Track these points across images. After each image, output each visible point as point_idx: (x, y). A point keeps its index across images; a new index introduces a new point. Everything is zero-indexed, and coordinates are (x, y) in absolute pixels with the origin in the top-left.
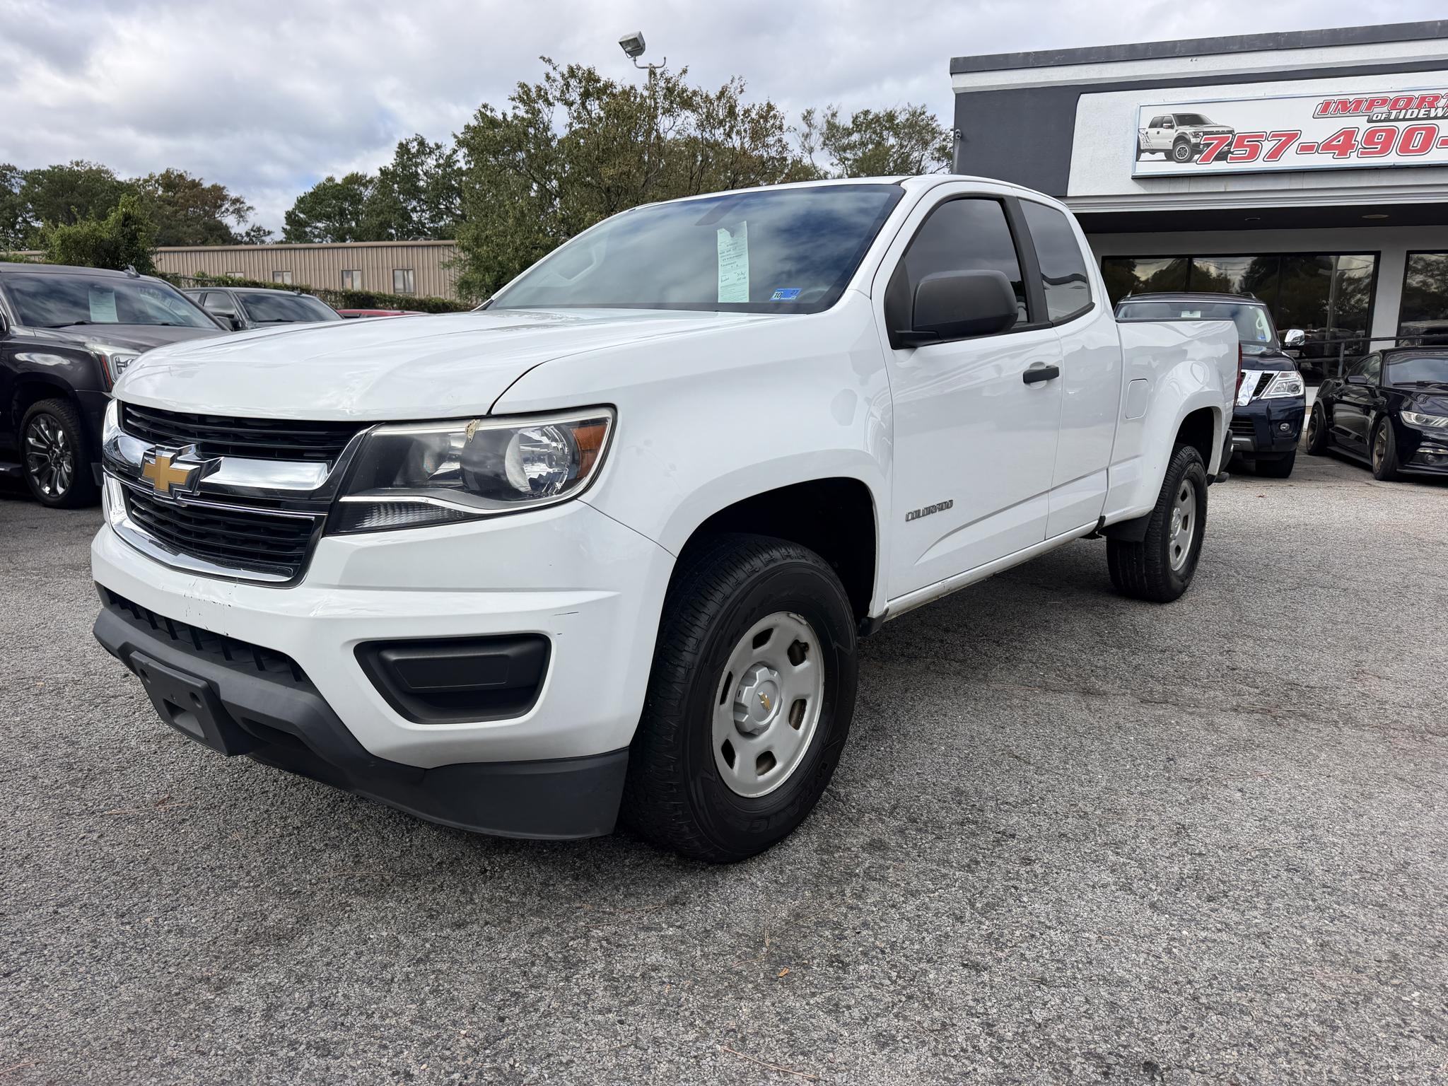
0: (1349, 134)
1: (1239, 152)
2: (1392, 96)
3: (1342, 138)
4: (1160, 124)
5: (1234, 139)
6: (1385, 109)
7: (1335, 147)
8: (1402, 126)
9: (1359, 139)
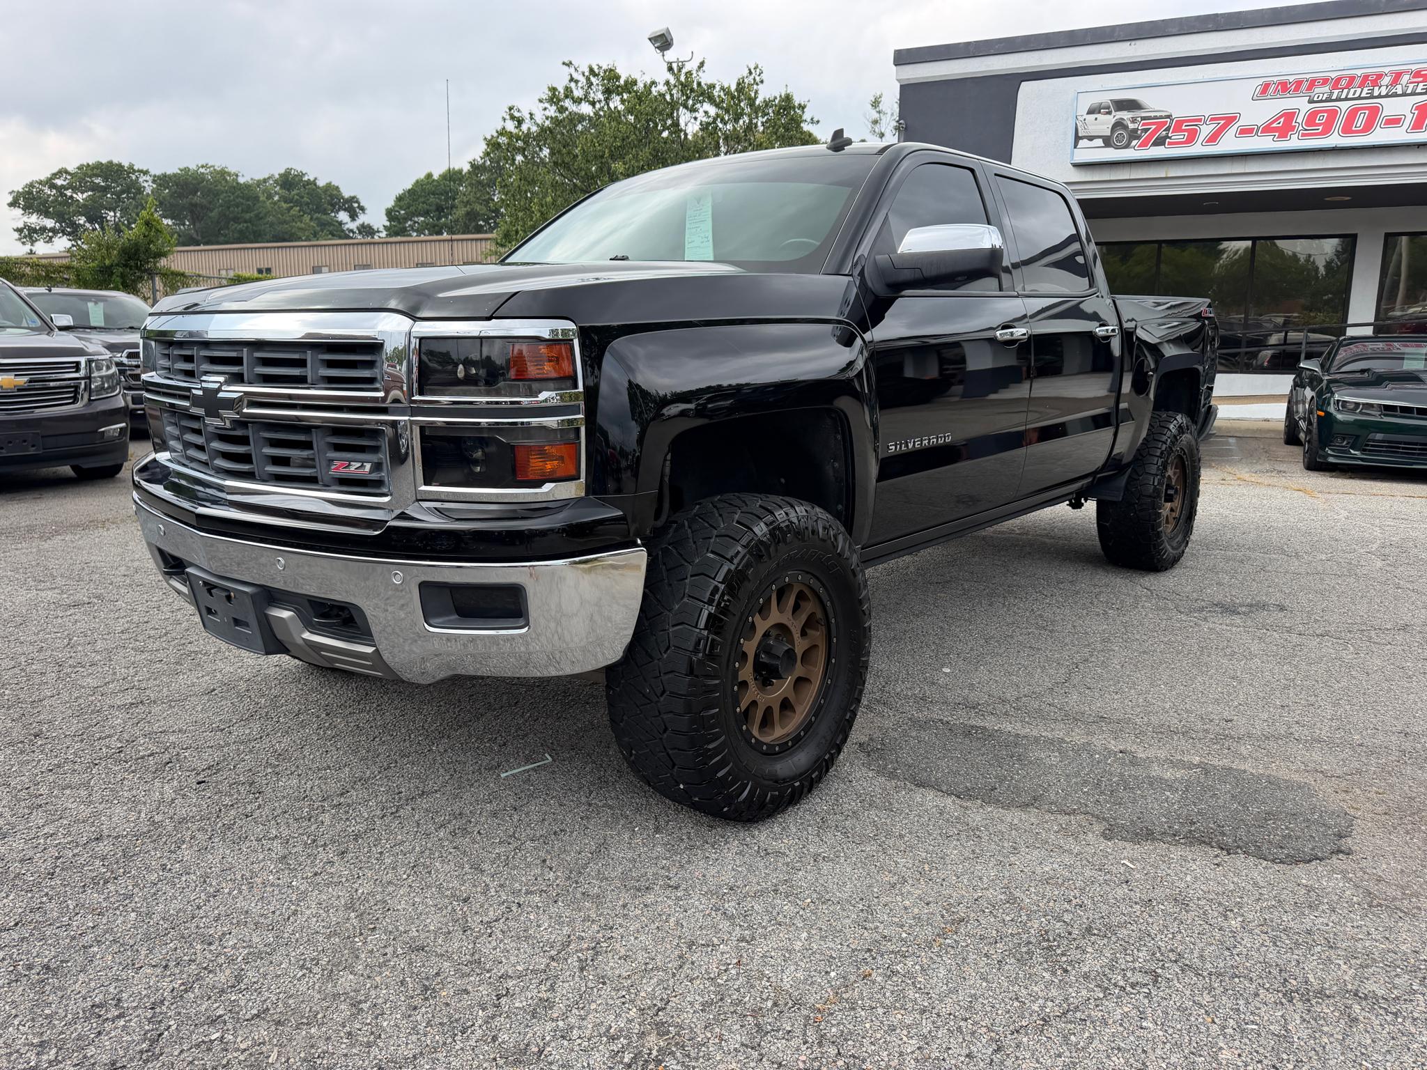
0: (1289, 116)
1: (1177, 137)
2: (1333, 75)
3: (1282, 120)
4: (1097, 111)
5: (1171, 123)
6: (1326, 89)
7: (1275, 130)
8: (1344, 106)
9: (1300, 120)
